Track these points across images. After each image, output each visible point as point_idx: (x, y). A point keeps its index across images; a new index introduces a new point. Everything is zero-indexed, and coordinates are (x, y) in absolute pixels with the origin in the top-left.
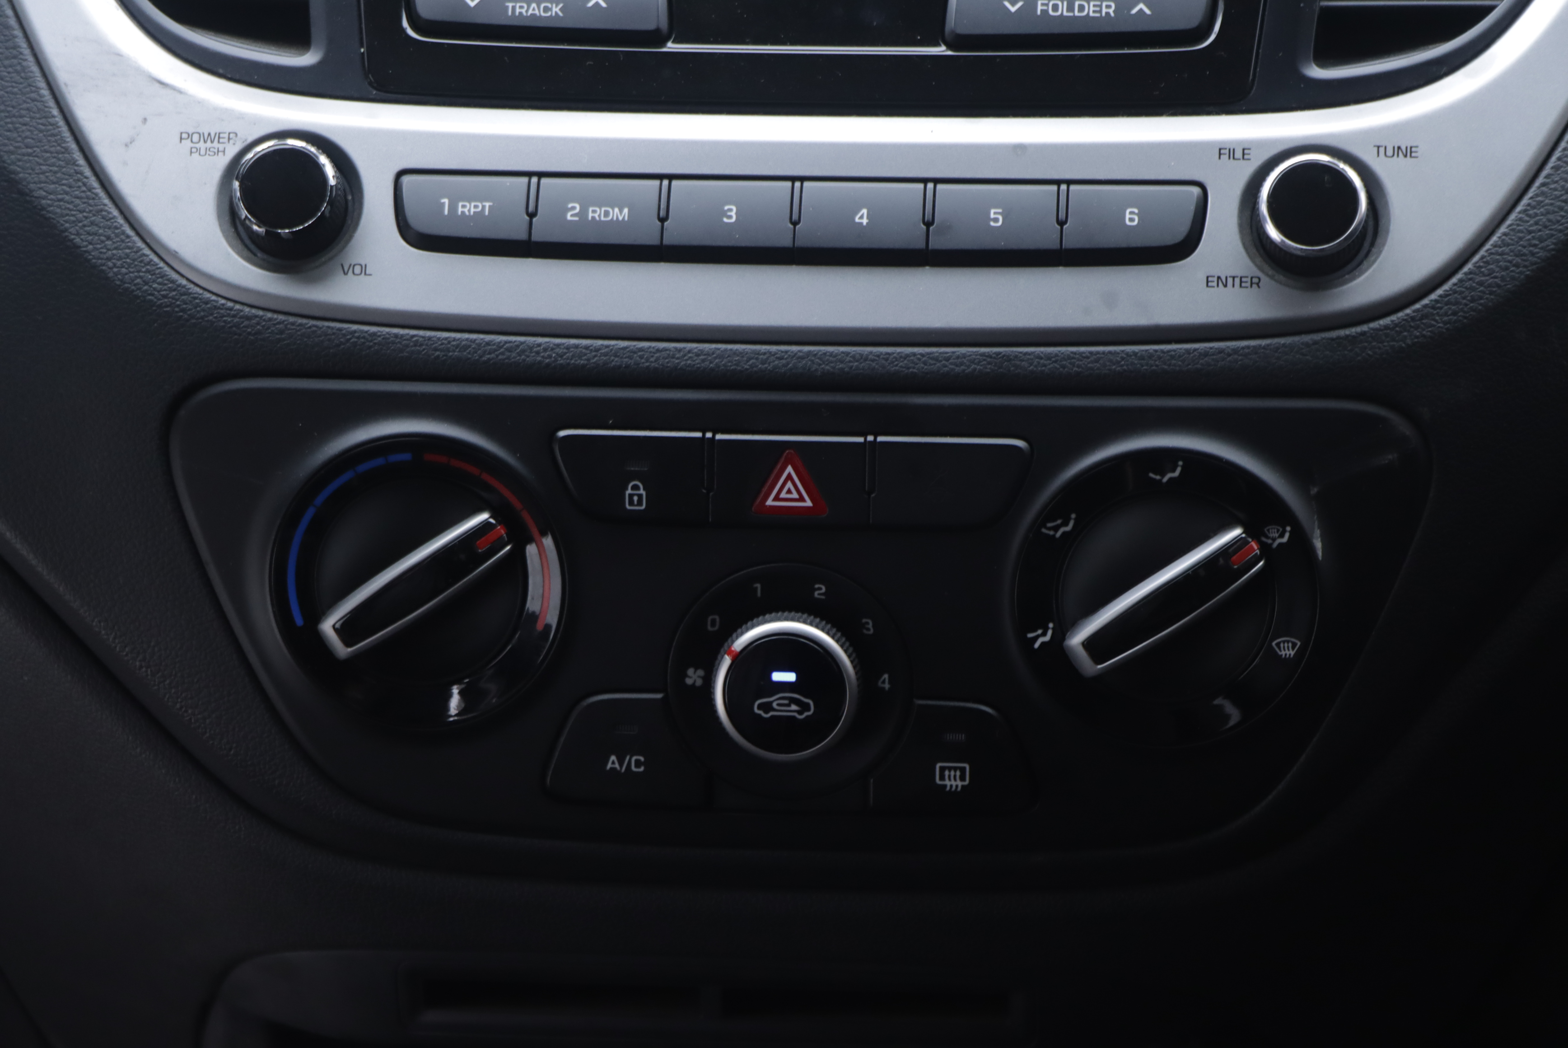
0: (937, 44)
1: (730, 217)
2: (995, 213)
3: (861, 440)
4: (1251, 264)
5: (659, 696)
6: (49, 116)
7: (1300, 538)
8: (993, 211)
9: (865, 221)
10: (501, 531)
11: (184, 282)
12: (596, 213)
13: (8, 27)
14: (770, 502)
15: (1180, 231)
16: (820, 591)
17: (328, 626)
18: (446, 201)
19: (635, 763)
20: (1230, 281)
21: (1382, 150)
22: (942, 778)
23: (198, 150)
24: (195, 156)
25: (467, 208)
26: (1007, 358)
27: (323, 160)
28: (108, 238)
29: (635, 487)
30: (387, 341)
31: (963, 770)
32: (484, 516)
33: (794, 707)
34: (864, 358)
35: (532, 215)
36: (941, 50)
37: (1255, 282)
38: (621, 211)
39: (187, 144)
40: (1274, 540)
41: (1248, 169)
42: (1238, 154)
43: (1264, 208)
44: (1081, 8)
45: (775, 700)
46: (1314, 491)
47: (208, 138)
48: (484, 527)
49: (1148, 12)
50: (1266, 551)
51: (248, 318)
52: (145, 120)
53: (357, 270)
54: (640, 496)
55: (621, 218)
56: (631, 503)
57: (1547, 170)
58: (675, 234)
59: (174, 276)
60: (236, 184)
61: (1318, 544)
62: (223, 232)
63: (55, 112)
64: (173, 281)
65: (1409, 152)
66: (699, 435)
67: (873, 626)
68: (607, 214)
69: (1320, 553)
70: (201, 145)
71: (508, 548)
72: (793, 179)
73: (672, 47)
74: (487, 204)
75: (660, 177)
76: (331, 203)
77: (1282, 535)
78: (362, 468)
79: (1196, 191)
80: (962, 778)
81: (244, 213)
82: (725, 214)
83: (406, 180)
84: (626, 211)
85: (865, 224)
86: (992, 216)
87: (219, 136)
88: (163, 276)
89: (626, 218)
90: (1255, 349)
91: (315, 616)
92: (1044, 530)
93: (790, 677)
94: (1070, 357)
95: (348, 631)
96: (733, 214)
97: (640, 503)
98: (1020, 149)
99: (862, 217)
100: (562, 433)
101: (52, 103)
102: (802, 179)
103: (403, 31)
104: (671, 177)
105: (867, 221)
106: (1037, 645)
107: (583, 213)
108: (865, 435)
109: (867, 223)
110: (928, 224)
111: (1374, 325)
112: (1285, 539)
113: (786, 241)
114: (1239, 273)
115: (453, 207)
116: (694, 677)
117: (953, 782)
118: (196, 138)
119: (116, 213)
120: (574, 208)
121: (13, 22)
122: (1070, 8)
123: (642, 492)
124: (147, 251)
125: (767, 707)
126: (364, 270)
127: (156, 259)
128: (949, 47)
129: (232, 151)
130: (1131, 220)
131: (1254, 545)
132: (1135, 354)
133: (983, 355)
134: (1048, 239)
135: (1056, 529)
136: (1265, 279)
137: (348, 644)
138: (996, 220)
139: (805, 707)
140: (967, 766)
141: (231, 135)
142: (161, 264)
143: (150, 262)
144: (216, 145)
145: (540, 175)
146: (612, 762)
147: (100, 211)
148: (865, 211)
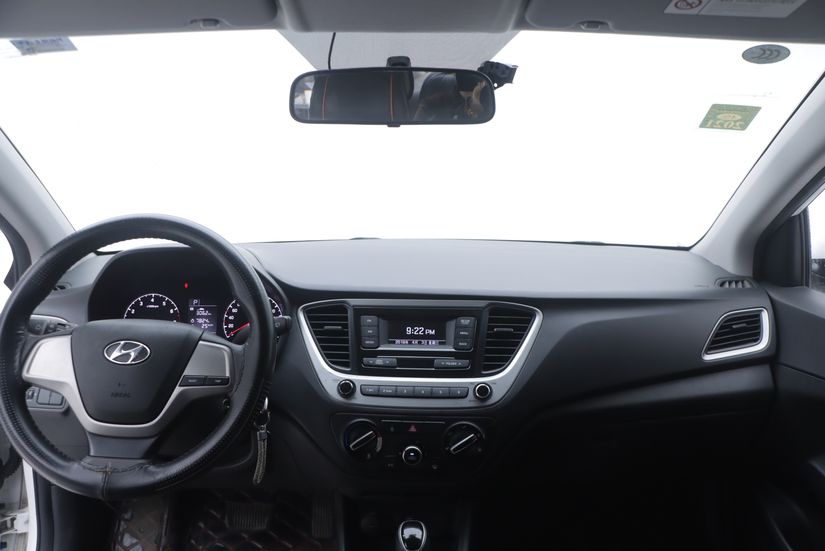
0: (432, 368)
3: (422, 422)
4: (474, 398)
5: (395, 456)
6: (315, 377)
7: (481, 436)
9: (423, 393)
10: (374, 434)
11: (332, 400)
12: (387, 391)
13: (311, 365)
14: (410, 430)
15: (465, 394)
16: (417, 442)
17: (351, 446)
18: (367, 389)
19: (392, 465)
21: (491, 383)
22: (433, 467)
24: (334, 383)
25: (370, 390)
26: (442, 411)
27: (351, 384)
28: (322, 393)
29: (392, 428)
30: (359, 408)
31: (436, 466)
32: (372, 432)
33: (413, 458)
35: (379, 391)
36: (434, 369)
37: (475, 401)
39: (333, 381)
41: (474, 386)
42: (473, 384)
43: (476, 391)
44: (452, 364)
45: (411, 457)
46: (484, 429)
47: (336, 380)
48: (372, 433)
49: (461, 364)
50: (477, 437)
51: (342, 404)
52: (328, 378)
53: (355, 398)
54: (393, 430)
57: (513, 386)
58: (398, 394)
59: (331, 399)
60: (340, 387)
61: (484, 436)
62: (338, 393)
63: (316, 376)
65: (495, 384)
66: (401, 421)
67: (424, 447)
68: (389, 391)
69: (484, 438)
70: (335, 381)
71: (375, 436)
72: (413, 387)
73: (397, 368)
74: (373, 390)
75: (396, 386)
76: (352, 390)
77: (478, 435)
78: (356, 425)
79: (467, 389)
80: (436, 467)
81: (340, 391)
82: (404, 391)
83: (362, 386)
84: (391, 391)
88: (330, 399)
90: (475, 410)
91: (349, 444)
93: (413, 454)
94: (450, 411)
95: (354, 447)
96: (406, 391)
98: (444, 383)
99: (423, 392)
100: (383, 421)
101: (316, 375)
102: (415, 387)
103: (362, 366)
104: (397, 386)
106: (446, 450)
107: (385, 391)
108: (423, 421)
110: (432, 393)
113: (412, 395)
114: (473, 400)
115: (368, 390)
116: (400, 453)
117: (435, 468)
119: (324, 390)
121: (311, 364)
122: (451, 364)
123: (393, 429)
124: (328, 395)
125: (410, 458)
126: (356, 398)
127: (329, 396)
128: (435, 369)
129: (339, 382)
130: (459, 392)
131: (475, 437)
133: (439, 411)
134: (448, 395)
135: (449, 434)
136: (477, 401)
137: (353, 448)
138: (441, 392)
139: (415, 458)
140: (437, 466)
141: (339, 380)
142: (330, 397)
143: (328, 397)
144: (337, 381)
145: (380, 386)
146: (389, 465)
147: (322, 390)
148: (423, 391)
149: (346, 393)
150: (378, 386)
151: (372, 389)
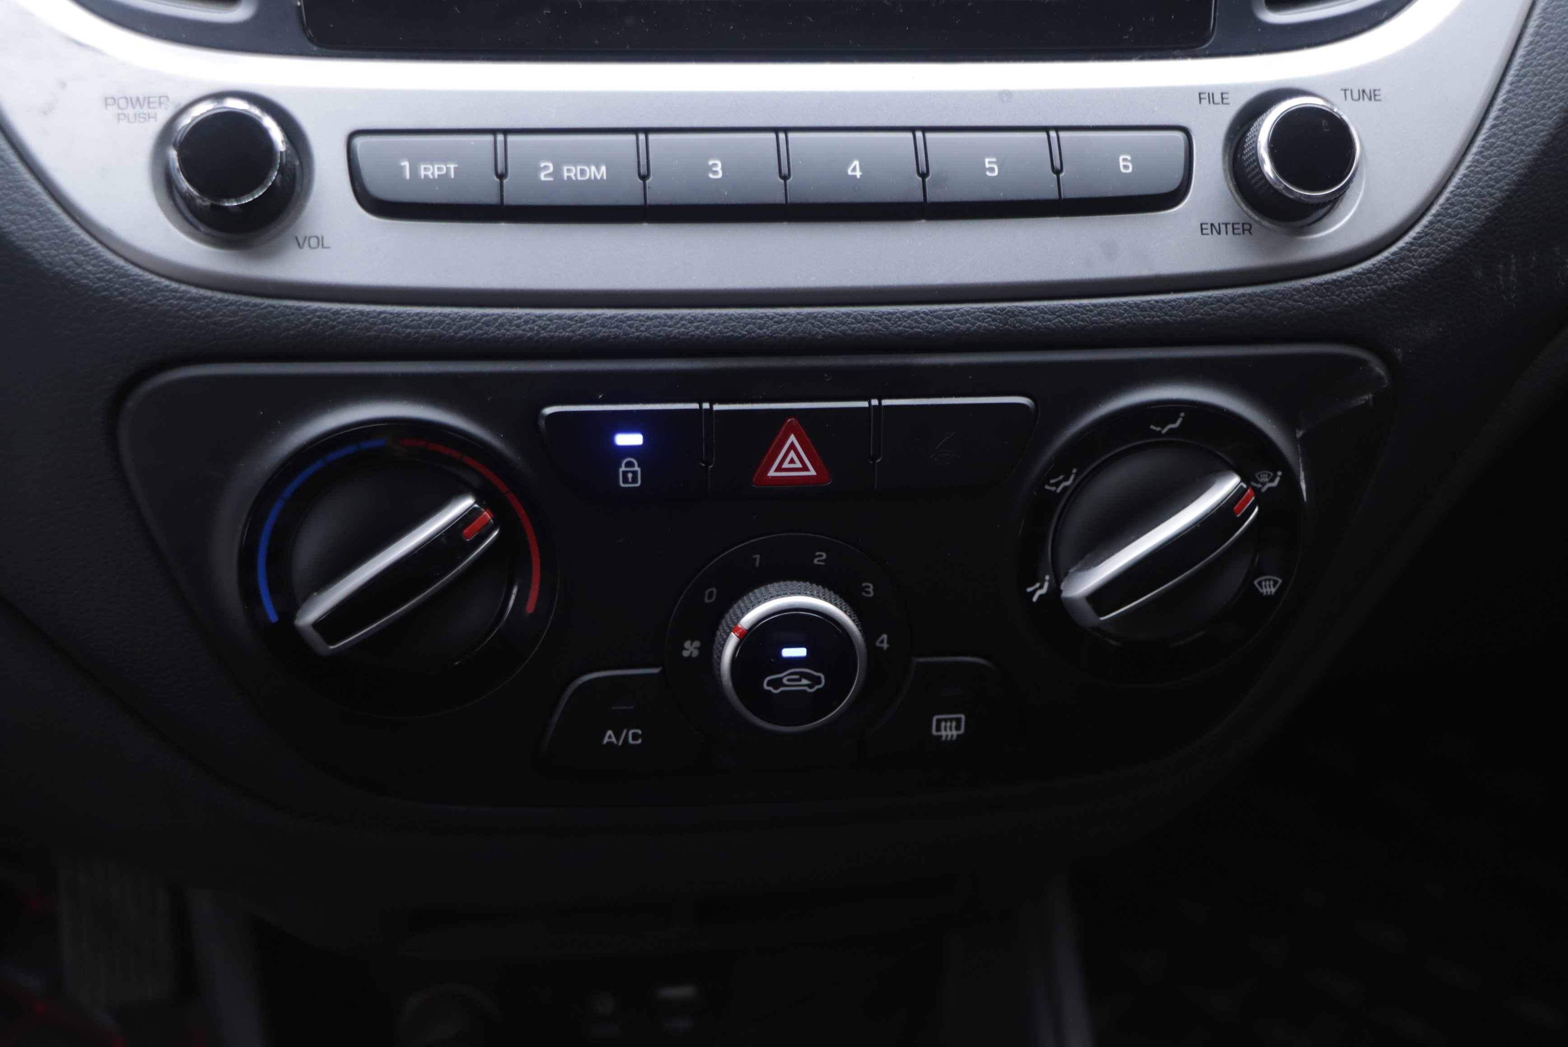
1: (716, 172)
2: (990, 162)
3: (865, 404)
4: (1236, 207)
5: (656, 671)
7: (1290, 480)
8: (987, 160)
9: (858, 174)
10: (486, 515)
11: (120, 262)
12: (571, 172)
14: (772, 473)
15: (1174, 178)
16: (821, 558)
17: (305, 622)
18: (406, 164)
19: (632, 736)
20: (1223, 227)
21: (1348, 93)
22: (938, 729)
23: (126, 117)
24: (124, 123)
25: (430, 171)
26: (1011, 313)
27: (269, 123)
28: (33, 216)
29: (629, 464)
30: (351, 320)
31: (958, 721)
32: (468, 502)
33: (804, 682)
34: (866, 319)
35: (501, 176)
37: (1247, 228)
38: (598, 169)
39: (113, 109)
40: (1264, 484)
41: (1226, 115)
42: (1218, 99)
45: (785, 676)
46: (1300, 434)
47: (136, 102)
48: (470, 514)
50: (1261, 499)
51: (196, 300)
52: (63, 85)
53: (313, 242)
54: (635, 473)
55: (599, 177)
56: (625, 480)
57: (1493, 114)
58: (659, 193)
59: (109, 256)
60: (173, 154)
62: (161, 205)
64: (109, 263)
65: (1373, 95)
66: (695, 406)
67: (874, 590)
68: (583, 172)
70: (130, 111)
71: (496, 533)
72: (776, 130)
74: (452, 166)
75: (635, 131)
76: (281, 171)
77: (1272, 480)
78: (333, 456)
79: (1180, 135)
81: (185, 185)
82: (709, 169)
83: (359, 141)
84: (603, 169)
85: (858, 177)
86: (987, 166)
87: (148, 100)
88: (97, 257)
89: (605, 177)
90: (1251, 297)
91: (292, 612)
92: (1047, 487)
93: (801, 652)
94: (1072, 311)
95: (328, 626)
96: (719, 169)
97: (635, 480)
99: (855, 170)
100: (548, 411)
102: (786, 130)
104: (647, 131)
105: (861, 174)
106: (1035, 599)
107: (557, 172)
108: (868, 399)
109: (861, 176)
110: (924, 175)
111: (1357, 268)
112: (1275, 484)
113: (778, 198)
114: (1229, 219)
115: (414, 170)
116: (690, 649)
117: (949, 732)
118: (122, 103)
119: (38, 188)
120: (546, 167)
123: (637, 468)
124: (77, 230)
125: (777, 683)
126: (319, 242)
127: (87, 238)
129: (163, 116)
130: (1126, 167)
131: (1250, 492)
132: (1137, 305)
133: (987, 311)
134: (1047, 189)
135: (1057, 485)
136: (1261, 225)
137: (329, 639)
138: (992, 170)
139: (815, 681)
141: (162, 99)
142: (95, 244)
143: (81, 242)
144: (146, 110)
145: (506, 132)
146: (609, 736)
147: (20, 187)
148: (856, 163)
149: (229, 197)
150: (494, 132)
151: (445, 160)
